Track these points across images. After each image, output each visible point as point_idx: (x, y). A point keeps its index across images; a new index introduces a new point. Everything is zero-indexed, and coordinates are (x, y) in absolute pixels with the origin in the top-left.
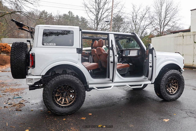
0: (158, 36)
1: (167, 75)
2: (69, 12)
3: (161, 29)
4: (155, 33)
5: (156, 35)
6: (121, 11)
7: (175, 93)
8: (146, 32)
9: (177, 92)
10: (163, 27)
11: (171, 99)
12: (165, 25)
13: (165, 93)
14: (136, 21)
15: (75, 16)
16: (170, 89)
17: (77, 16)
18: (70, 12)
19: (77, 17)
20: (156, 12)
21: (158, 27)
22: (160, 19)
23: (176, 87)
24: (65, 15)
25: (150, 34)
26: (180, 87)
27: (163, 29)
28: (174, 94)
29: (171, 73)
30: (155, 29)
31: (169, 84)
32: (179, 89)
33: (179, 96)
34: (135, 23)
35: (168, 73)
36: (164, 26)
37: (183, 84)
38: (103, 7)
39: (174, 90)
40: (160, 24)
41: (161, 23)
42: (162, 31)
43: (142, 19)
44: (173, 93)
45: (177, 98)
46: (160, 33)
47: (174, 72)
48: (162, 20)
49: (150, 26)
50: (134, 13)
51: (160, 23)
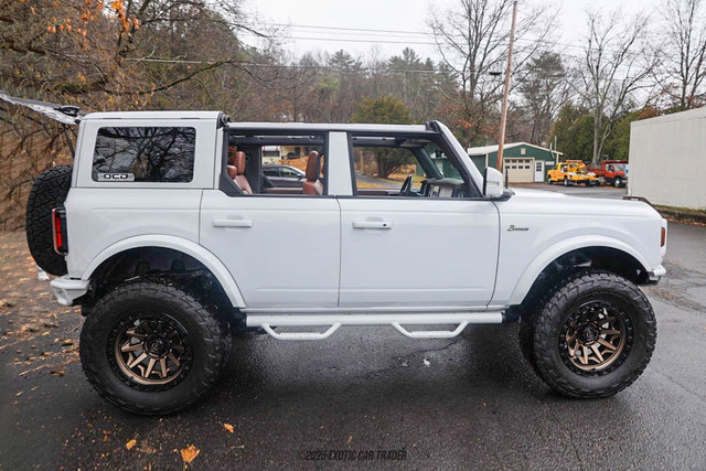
0: (673, 110)
1: (569, 295)
2: (406, 52)
3: (684, 89)
4: (665, 102)
5: (666, 108)
6: (546, 38)
7: (608, 370)
8: (631, 101)
9: (615, 365)
10: (694, 80)
11: (586, 394)
12: (701, 72)
13: (554, 368)
14: (597, 68)
15: (423, 61)
16: (585, 348)
17: (428, 59)
18: (407, 49)
19: (429, 63)
20: (671, 31)
21: (676, 81)
22: (682, 54)
23: (615, 344)
24: (395, 60)
25: (646, 106)
26: (631, 344)
27: (694, 89)
28: (600, 373)
29: (589, 286)
30: (665, 90)
31: (584, 327)
32: (626, 351)
33: (626, 381)
34: (595, 73)
35: (571, 285)
36: (697, 78)
37: (646, 334)
38: (491, 29)
39: (606, 356)
40: (685, 71)
41: (688, 69)
42: (688, 94)
43: (619, 57)
44: (598, 368)
45: (616, 390)
46: (683, 101)
47: (606, 285)
48: (691, 56)
49: (648, 81)
50: (594, 41)
51: (684, 67)
